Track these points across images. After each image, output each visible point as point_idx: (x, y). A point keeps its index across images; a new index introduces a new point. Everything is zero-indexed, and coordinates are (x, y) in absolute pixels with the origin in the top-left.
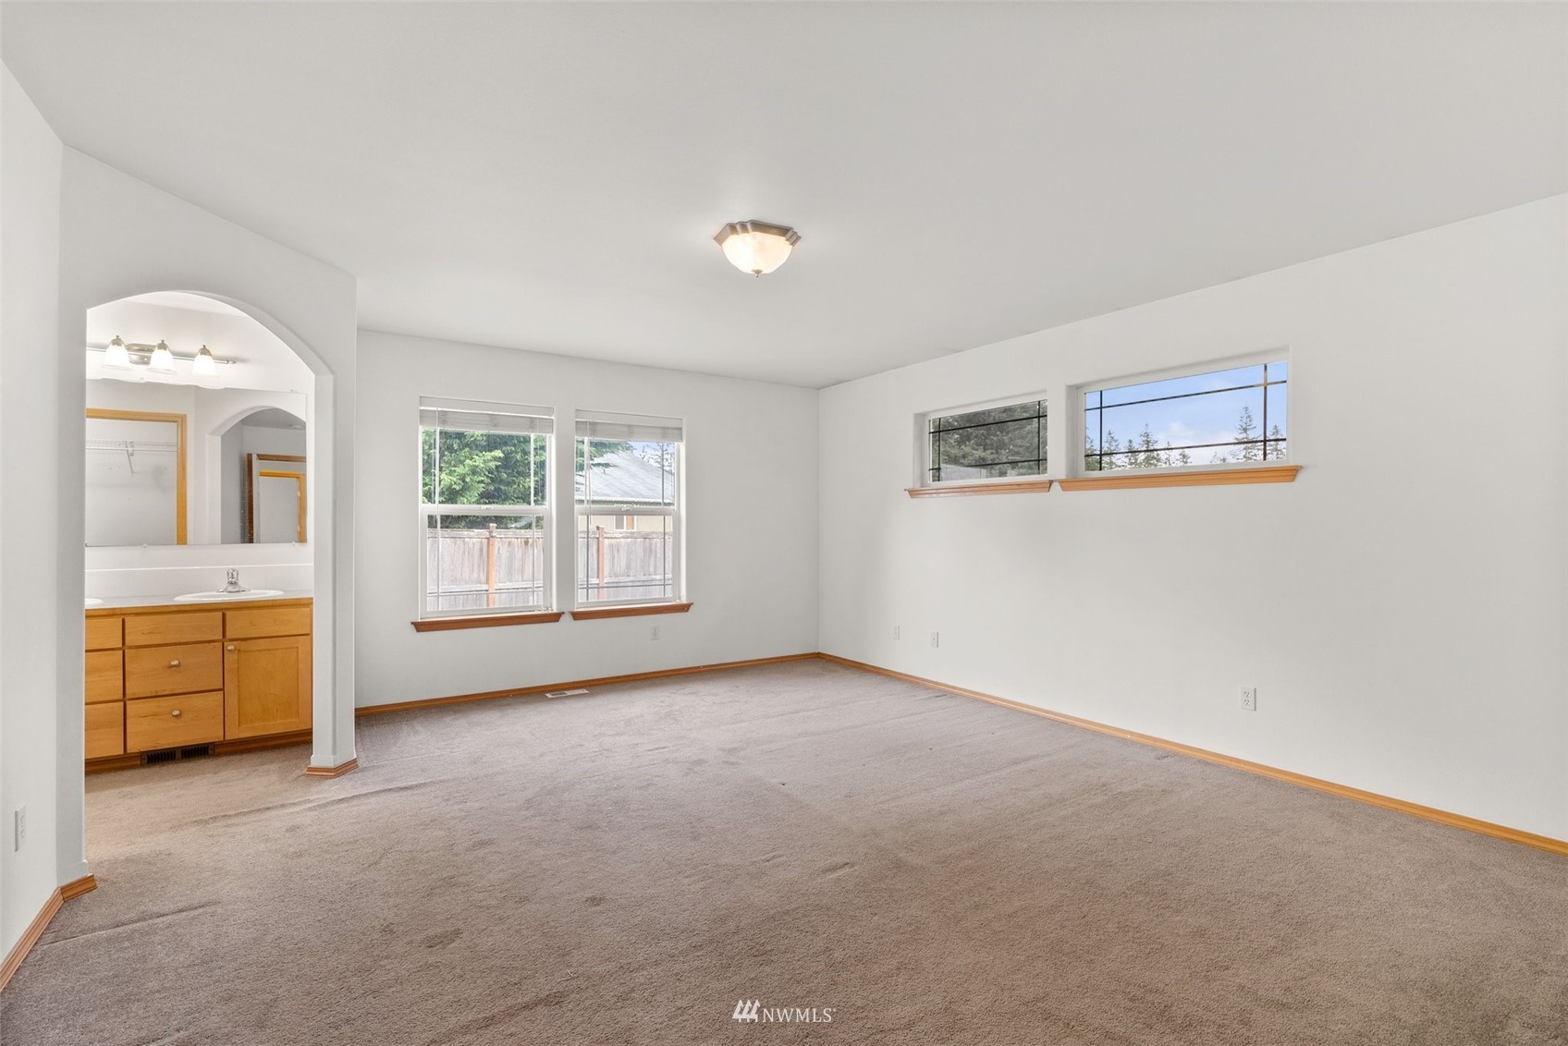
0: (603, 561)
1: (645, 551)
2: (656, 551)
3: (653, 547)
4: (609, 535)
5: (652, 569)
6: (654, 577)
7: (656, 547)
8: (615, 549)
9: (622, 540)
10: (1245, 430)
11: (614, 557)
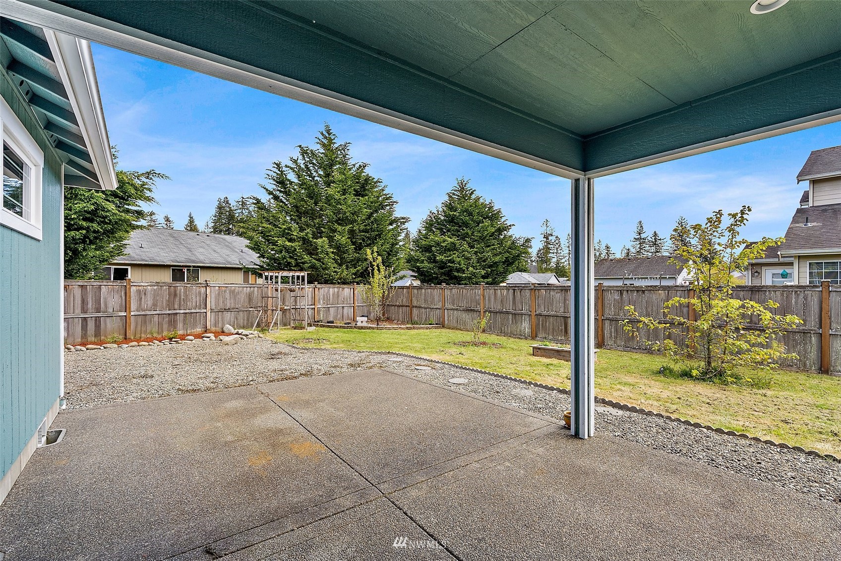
0: (130, 301)
1: (169, 295)
2: (180, 295)
3: (178, 292)
4: (133, 284)
5: (176, 306)
6: (178, 311)
7: (180, 292)
8: (141, 294)
9: (149, 287)
10: (640, 234)
11: (141, 299)
